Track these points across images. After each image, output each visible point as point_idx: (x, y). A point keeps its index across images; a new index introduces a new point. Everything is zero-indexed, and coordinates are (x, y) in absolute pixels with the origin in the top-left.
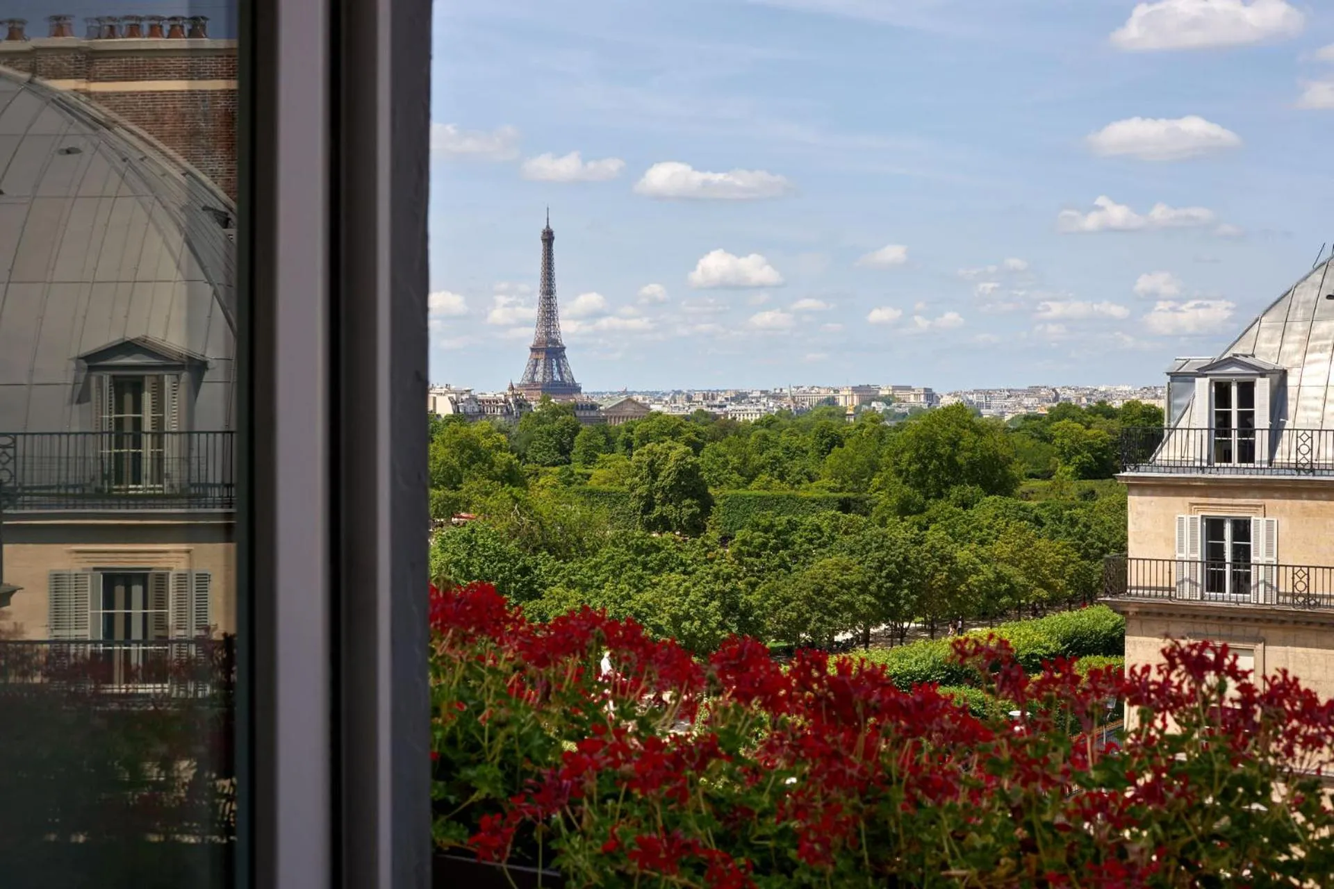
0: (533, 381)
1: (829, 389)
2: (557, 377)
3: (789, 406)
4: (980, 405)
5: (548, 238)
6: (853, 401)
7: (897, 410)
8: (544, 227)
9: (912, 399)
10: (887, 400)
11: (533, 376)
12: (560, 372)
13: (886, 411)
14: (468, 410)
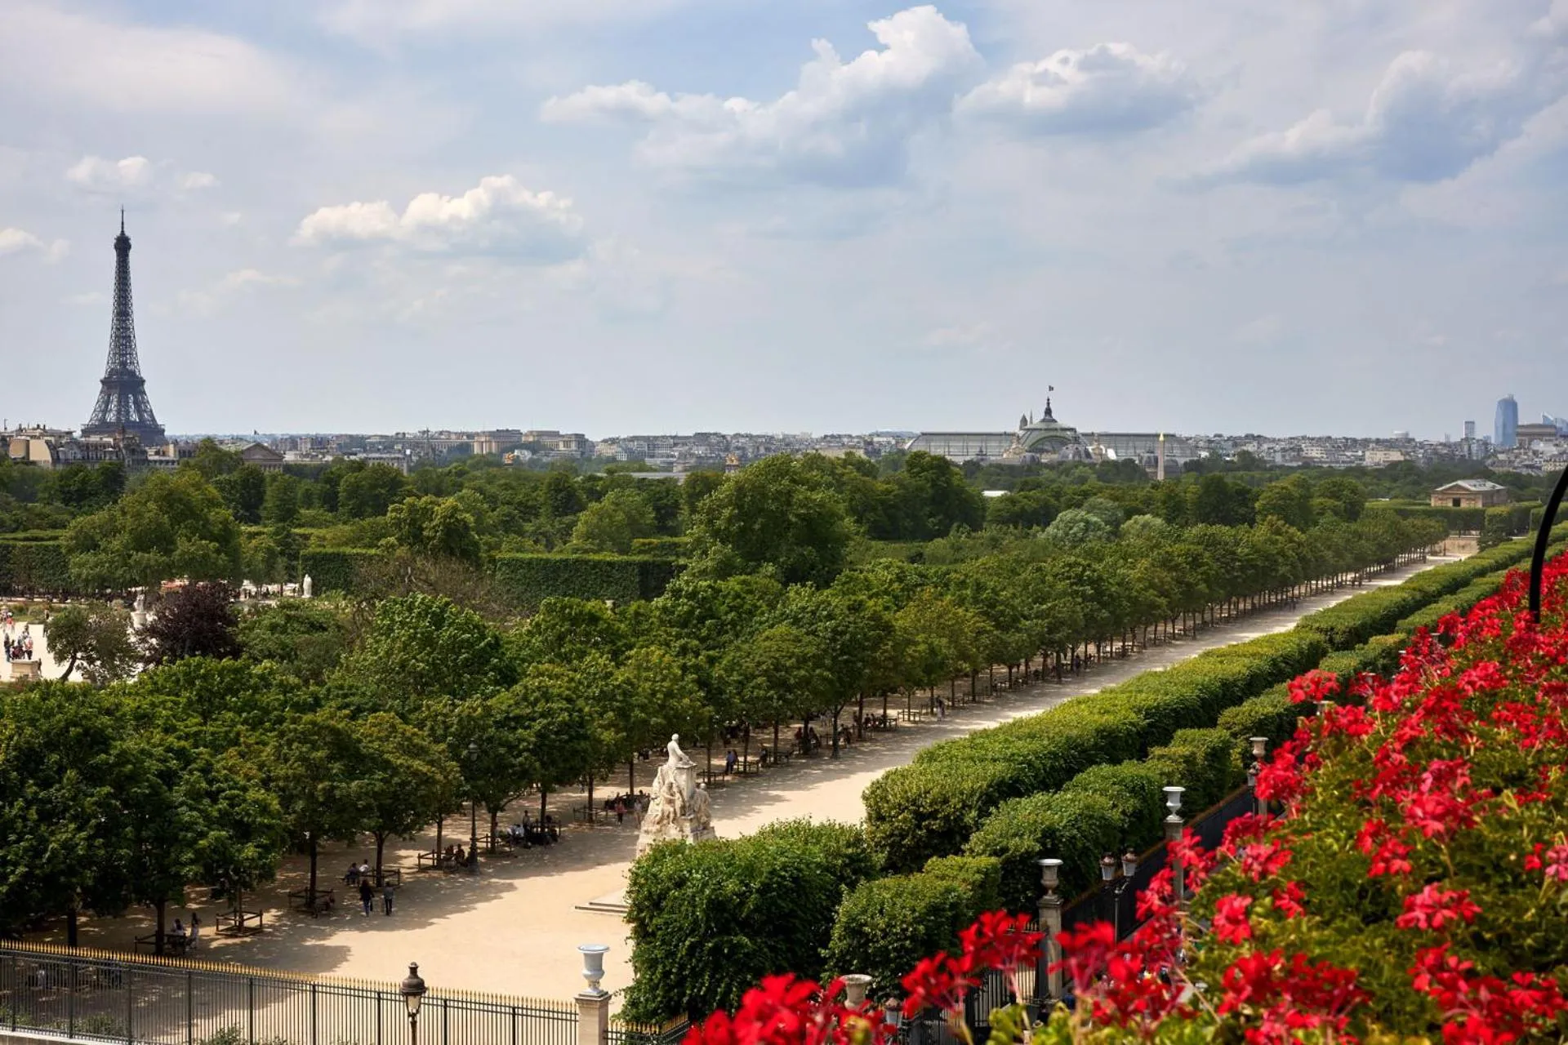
0: (103, 421)
1: (462, 434)
2: (134, 417)
3: (427, 454)
4: (643, 454)
5: (123, 246)
6: (490, 448)
7: (545, 460)
8: (119, 233)
9: (561, 447)
10: (533, 447)
11: (104, 415)
12: (139, 411)
13: (531, 461)
14: (70, 457)
